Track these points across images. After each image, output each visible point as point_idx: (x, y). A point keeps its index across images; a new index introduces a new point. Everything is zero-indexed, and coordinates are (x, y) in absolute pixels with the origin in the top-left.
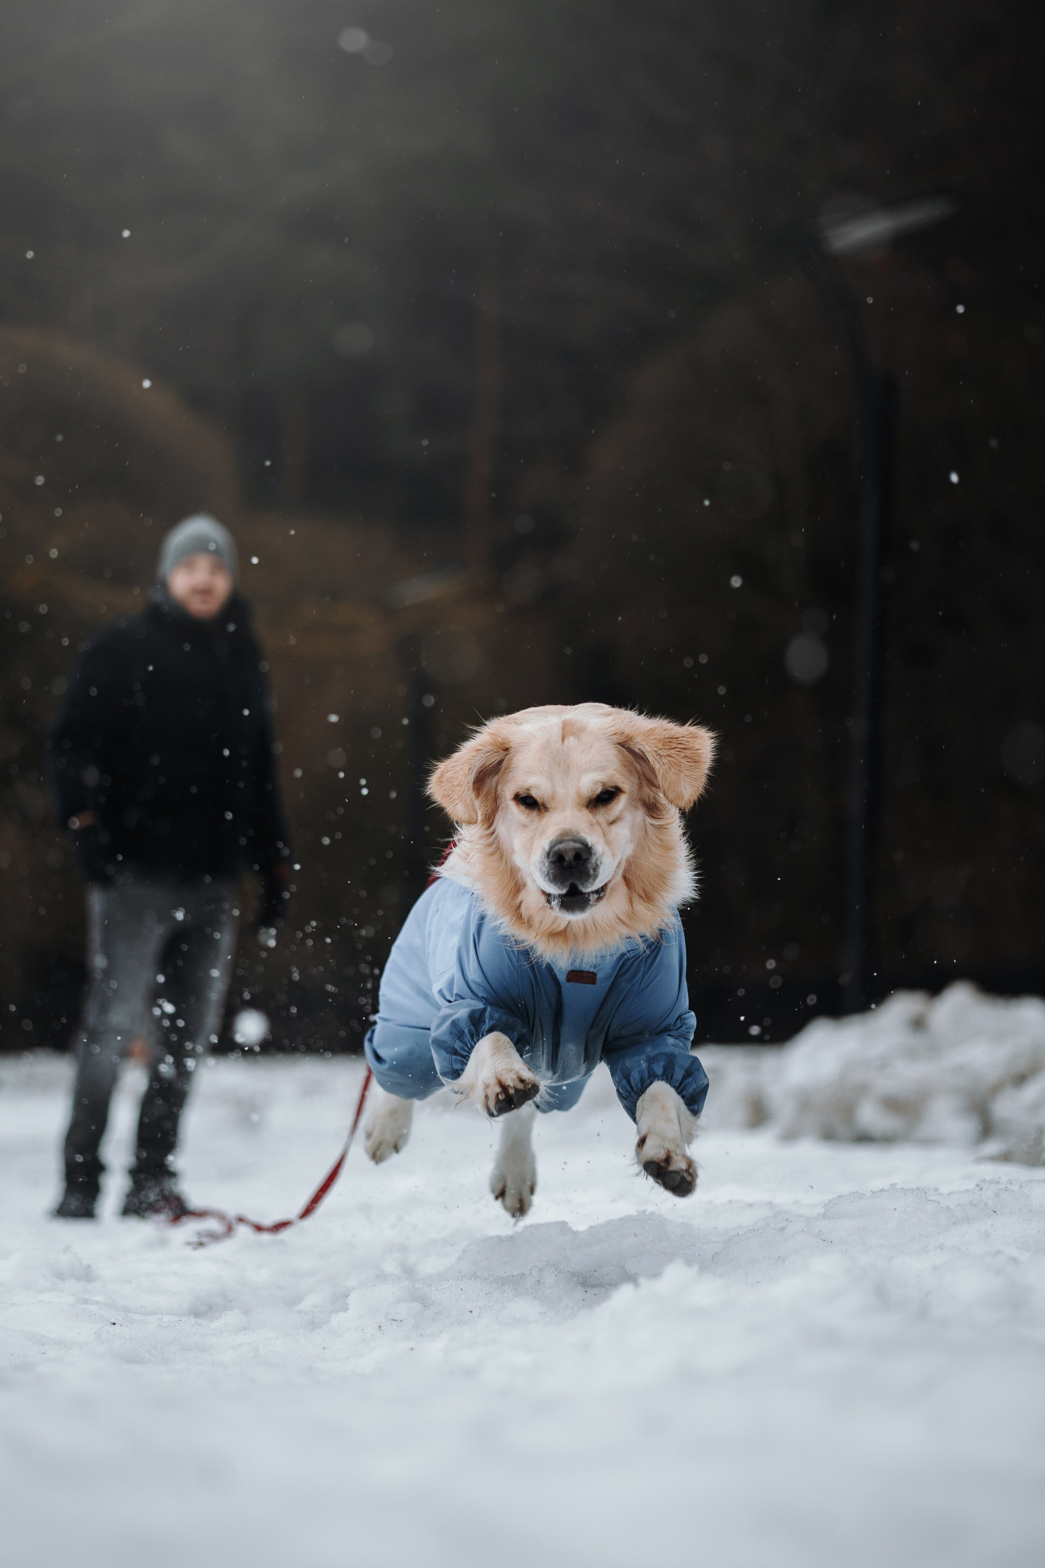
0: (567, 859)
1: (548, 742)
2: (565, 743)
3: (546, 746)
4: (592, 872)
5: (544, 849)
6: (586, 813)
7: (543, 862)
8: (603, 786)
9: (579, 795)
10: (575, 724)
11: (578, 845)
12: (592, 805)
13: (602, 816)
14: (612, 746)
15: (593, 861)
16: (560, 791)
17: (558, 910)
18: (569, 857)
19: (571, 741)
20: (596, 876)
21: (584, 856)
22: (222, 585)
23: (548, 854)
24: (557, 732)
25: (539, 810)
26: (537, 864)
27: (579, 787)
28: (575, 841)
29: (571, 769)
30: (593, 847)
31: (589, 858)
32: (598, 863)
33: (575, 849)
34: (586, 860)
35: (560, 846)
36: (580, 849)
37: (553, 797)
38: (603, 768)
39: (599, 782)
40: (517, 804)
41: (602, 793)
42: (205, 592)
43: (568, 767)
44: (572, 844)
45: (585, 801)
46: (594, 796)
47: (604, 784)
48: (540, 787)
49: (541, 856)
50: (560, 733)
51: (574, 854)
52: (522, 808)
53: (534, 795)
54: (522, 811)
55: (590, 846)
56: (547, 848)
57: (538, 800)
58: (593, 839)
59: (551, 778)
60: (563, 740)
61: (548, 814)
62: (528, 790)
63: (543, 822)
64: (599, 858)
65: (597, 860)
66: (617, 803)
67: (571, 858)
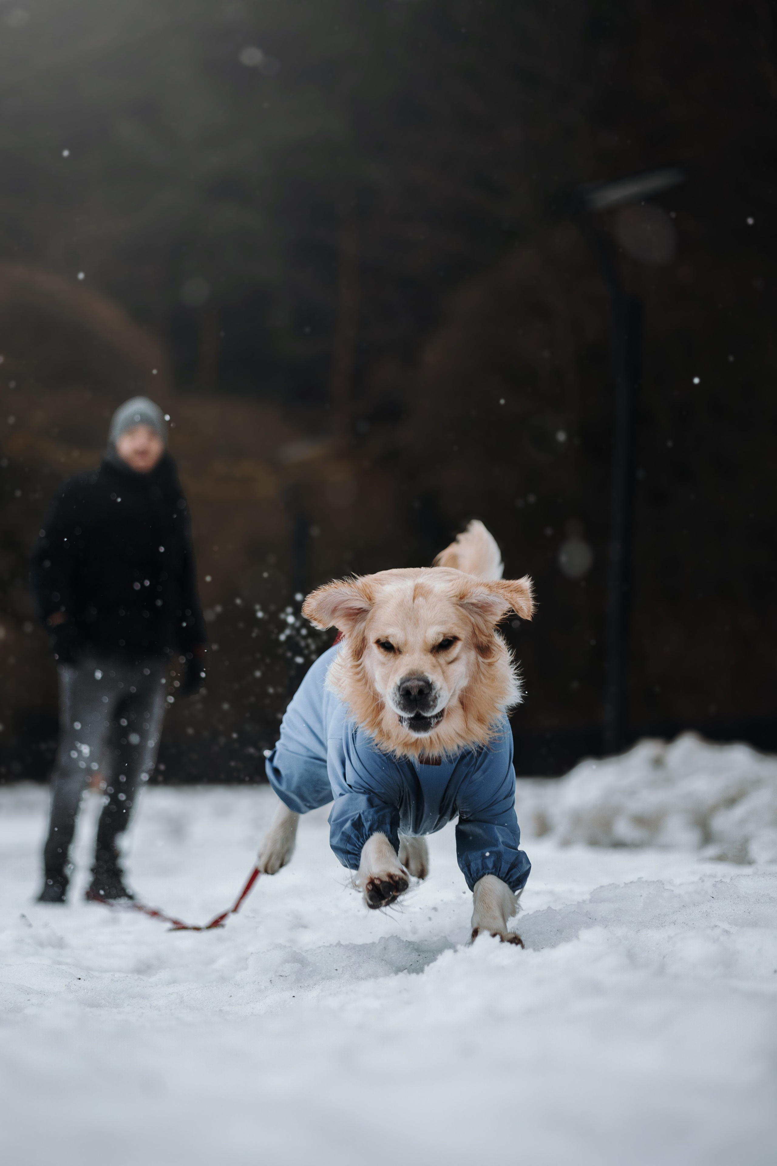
0: (413, 693)
1: (402, 601)
2: (415, 602)
3: (401, 604)
4: (432, 703)
5: (396, 683)
6: (430, 656)
7: (395, 693)
8: (444, 636)
9: (425, 642)
10: (425, 587)
11: (421, 683)
12: (435, 651)
13: (443, 658)
14: (451, 606)
15: (433, 694)
16: (411, 639)
17: (407, 729)
18: (415, 692)
19: (420, 600)
20: (435, 706)
21: (426, 691)
22: (155, 448)
23: (399, 687)
24: (410, 593)
25: (395, 653)
26: (391, 694)
27: (425, 636)
28: (419, 680)
29: (419, 622)
30: (433, 683)
31: (429, 693)
32: (437, 696)
33: (418, 686)
34: (428, 694)
35: (408, 684)
36: (422, 686)
37: (406, 644)
38: (444, 623)
39: (441, 633)
40: (378, 647)
41: (443, 641)
42: (143, 453)
43: (418, 621)
44: (416, 683)
45: (430, 647)
46: (437, 644)
47: (444, 635)
48: (396, 636)
49: (394, 688)
50: (412, 594)
51: (418, 690)
52: (382, 650)
53: (391, 642)
54: (381, 652)
55: (431, 682)
56: (399, 683)
57: (395, 646)
58: (434, 677)
59: (404, 629)
60: (414, 599)
61: (401, 656)
62: (387, 637)
63: (397, 663)
64: (438, 692)
65: (436, 694)
66: (454, 648)
67: (416, 693)
